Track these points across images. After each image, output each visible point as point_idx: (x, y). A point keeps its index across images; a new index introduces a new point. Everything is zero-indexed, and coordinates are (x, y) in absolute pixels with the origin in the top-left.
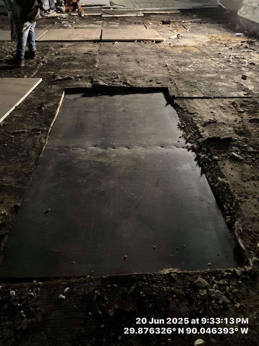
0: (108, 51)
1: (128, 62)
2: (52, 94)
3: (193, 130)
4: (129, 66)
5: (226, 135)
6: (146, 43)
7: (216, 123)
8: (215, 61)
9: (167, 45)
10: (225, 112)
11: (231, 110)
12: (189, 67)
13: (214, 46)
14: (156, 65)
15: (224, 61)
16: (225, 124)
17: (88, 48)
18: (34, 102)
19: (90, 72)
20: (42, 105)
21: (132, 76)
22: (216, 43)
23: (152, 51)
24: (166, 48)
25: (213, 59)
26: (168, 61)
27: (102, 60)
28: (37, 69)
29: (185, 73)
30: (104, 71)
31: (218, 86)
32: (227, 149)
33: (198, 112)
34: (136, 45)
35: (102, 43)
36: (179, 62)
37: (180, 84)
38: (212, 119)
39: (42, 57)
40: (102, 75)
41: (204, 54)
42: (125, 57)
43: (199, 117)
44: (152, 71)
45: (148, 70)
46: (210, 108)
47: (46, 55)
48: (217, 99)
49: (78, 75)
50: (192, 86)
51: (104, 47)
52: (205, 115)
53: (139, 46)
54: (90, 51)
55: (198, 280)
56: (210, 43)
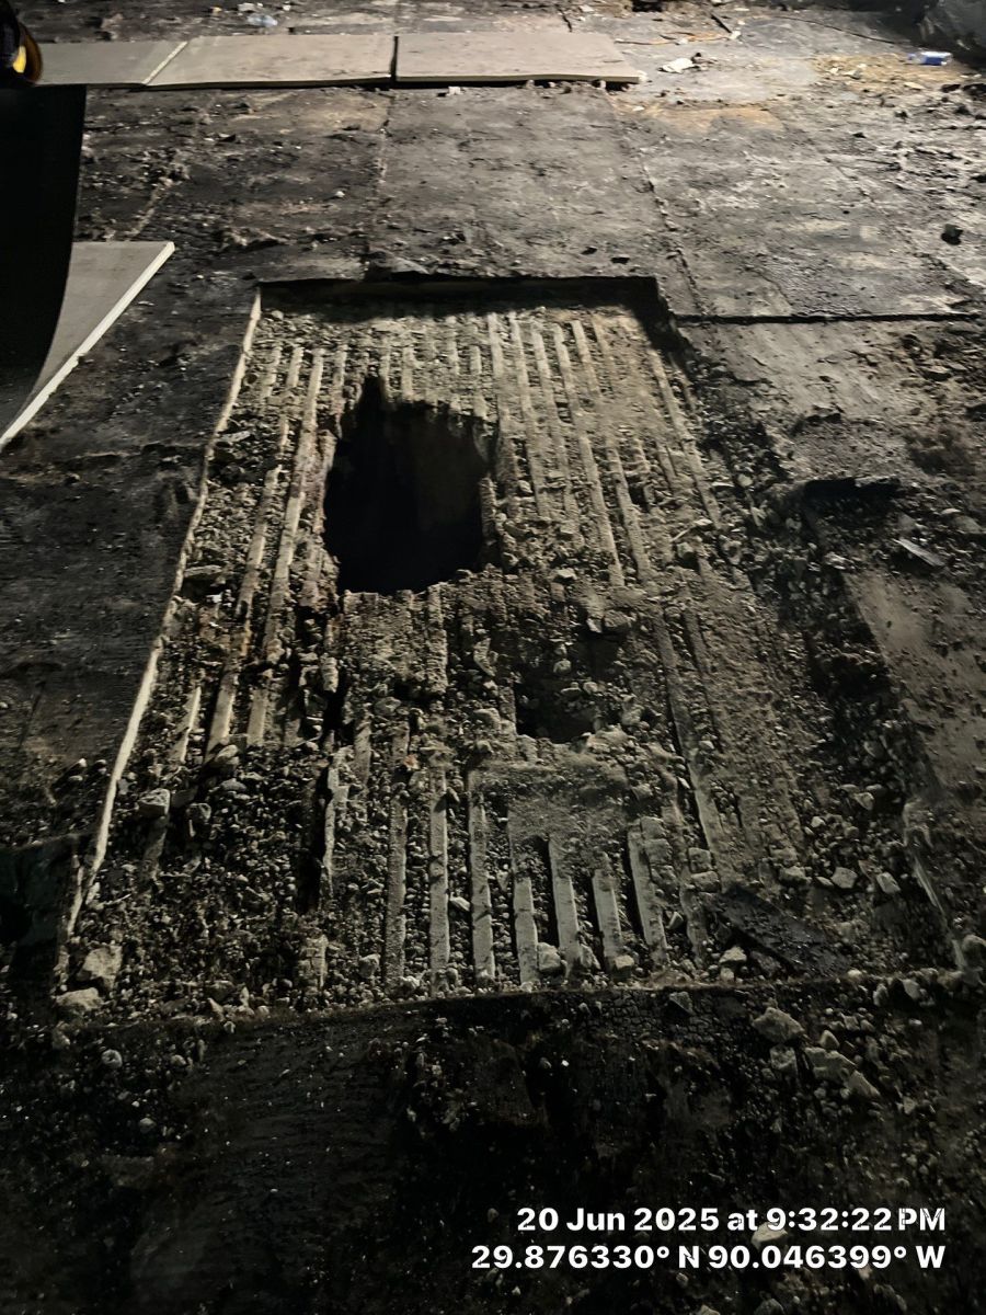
0: (423, 128)
1: (501, 173)
2: (212, 304)
3: (752, 451)
4: (506, 190)
5: (877, 468)
6: (568, 91)
7: (841, 422)
8: (839, 165)
9: (652, 97)
10: (875, 379)
11: (900, 370)
12: (739, 190)
13: (836, 104)
14: (608, 185)
15: (873, 166)
16: (874, 423)
17: (345, 115)
18: (148, 337)
19: (356, 216)
20: (176, 349)
21: (518, 233)
22: (845, 89)
23: (596, 123)
24: (649, 112)
25: (832, 156)
26: (660, 167)
27: (401, 167)
28: (151, 203)
29: (720, 216)
30: (409, 213)
31: (849, 272)
32: (879, 524)
33: (770, 378)
34: (530, 98)
35: (397, 93)
36: (700, 171)
37: (704, 265)
38: (824, 405)
39: (167, 151)
40: (403, 225)
41: (797, 138)
42: (488, 148)
43: (777, 399)
44: (592, 209)
45: (578, 207)
46: (820, 361)
47: (183, 144)
48: (845, 324)
49: (308, 229)
50: (748, 269)
51: (407, 110)
52: (800, 390)
53: (542, 105)
54: (352, 125)
55: (767, 1015)
56: (823, 89)
